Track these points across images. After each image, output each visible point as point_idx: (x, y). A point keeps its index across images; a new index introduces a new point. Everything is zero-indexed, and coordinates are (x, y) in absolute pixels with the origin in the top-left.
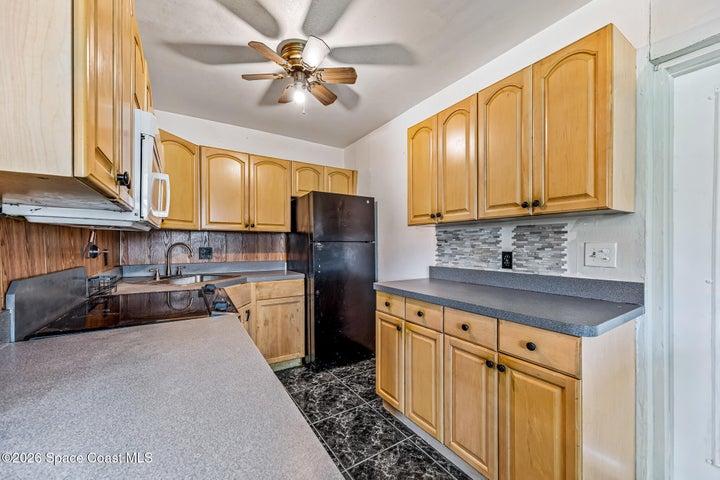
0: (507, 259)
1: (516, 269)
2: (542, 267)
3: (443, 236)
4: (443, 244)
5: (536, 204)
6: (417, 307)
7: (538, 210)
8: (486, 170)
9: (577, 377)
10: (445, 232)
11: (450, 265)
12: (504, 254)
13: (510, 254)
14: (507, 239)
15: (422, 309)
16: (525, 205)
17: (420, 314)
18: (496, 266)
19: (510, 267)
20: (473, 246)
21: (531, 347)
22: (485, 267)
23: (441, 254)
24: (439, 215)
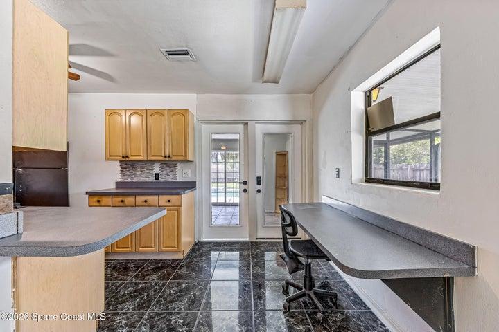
0: (157, 176)
1: (160, 180)
2: (169, 179)
3: (125, 166)
4: (125, 170)
5: (169, 157)
6: (120, 199)
7: (170, 159)
8: (151, 141)
9: (181, 206)
10: (126, 164)
11: (129, 180)
12: (156, 174)
13: (158, 174)
14: (157, 169)
15: (123, 199)
16: (165, 157)
17: (122, 201)
18: (152, 179)
19: (158, 179)
20: (142, 171)
21: (169, 201)
22: (147, 180)
23: (123, 174)
24: (127, 157)
